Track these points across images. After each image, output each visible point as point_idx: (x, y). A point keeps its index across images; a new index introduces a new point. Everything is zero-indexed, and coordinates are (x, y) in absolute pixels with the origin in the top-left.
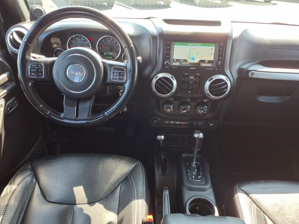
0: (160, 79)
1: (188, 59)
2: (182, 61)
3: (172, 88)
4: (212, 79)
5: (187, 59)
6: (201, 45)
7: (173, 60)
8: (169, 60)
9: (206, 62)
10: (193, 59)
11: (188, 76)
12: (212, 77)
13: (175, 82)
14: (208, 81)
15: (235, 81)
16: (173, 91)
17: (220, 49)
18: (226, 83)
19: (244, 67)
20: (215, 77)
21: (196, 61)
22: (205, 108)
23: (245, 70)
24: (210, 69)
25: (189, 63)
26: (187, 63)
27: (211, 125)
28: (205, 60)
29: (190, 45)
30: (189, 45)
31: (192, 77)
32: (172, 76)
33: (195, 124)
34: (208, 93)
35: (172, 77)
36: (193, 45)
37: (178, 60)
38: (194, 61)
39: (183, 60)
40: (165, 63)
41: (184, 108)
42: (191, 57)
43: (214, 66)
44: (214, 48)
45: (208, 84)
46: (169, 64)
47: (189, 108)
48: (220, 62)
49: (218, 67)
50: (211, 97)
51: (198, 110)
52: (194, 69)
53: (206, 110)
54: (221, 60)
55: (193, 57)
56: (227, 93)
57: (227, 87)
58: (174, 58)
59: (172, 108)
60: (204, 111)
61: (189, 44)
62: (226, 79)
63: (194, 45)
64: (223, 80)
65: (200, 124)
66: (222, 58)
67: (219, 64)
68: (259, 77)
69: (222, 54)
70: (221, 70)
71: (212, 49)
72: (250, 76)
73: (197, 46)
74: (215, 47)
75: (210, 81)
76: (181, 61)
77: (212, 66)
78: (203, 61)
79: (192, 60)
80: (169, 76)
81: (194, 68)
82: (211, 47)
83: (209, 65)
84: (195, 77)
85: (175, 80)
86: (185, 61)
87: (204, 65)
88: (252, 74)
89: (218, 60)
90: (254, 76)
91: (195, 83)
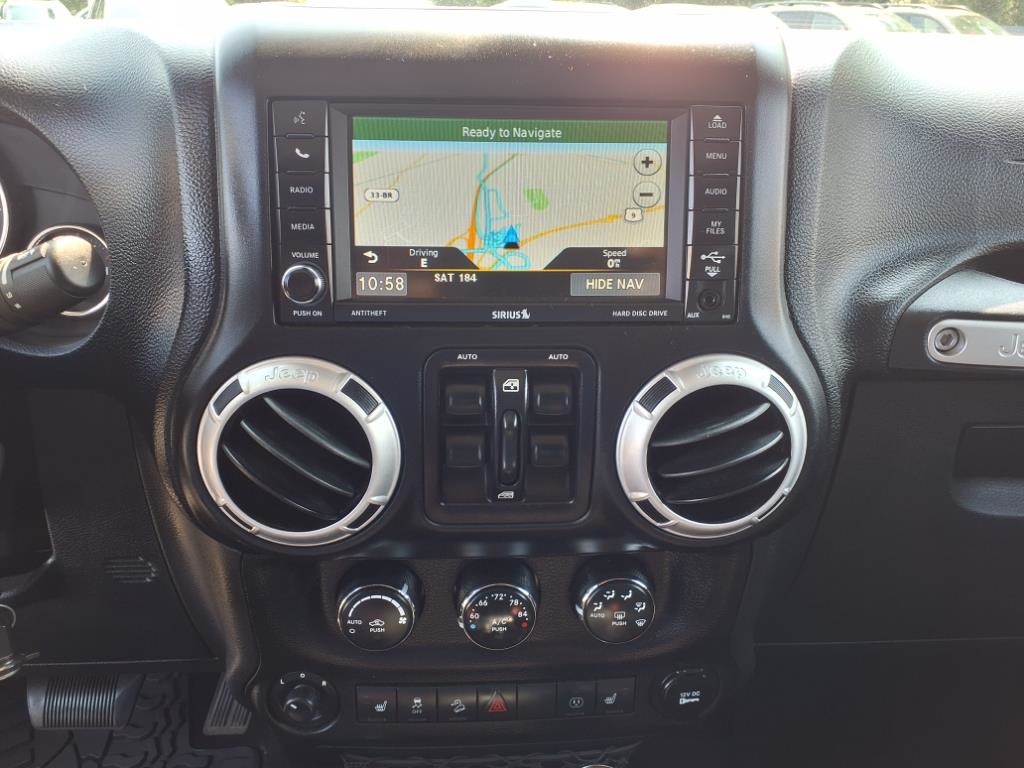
0: (255, 408)
1: (471, 244)
2: (424, 262)
3: (360, 478)
4: (666, 387)
5: (462, 246)
6: (558, 133)
7: (357, 253)
8: (315, 255)
9: (611, 264)
10: (512, 245)
11: (481, 377)
12: (663, 375)
13: (381, 429)
14: (635, 405)
15: (836, 395)
16: (376, 494)
17: (710, 156)
18: (775, 420)
19: (889, 289)
20: (685, 374)
21: (535, 258)
22: (638, 596)
23: (897, 312)
24: (641, 313)
25: (480, 275)
26: (468, 278)
27: (683, 701)
28: (601, 250)
29: (480, 133)
30: (468, 139)
31: (512, 384)
32: (352, 376)
33: (576, 702)
34: (642, 495)
35: (351, 389)
36: (497, 139)
37: (394, 258)
38: (514, 263)
39: (435, 254)
40: (285, 279)
41: (490, 600)
42: (495, 227)
43: (673, 294)
44: (658, 151)
45: (637, 428)
46: (319, 282)
47: (526, 603)
48: (715, 256)
49: (705, 292)
50: (674, 527)
51: (589, 608)
52: (521, 322)
53: (641, 607)
54: (722, 242)
55: (512, 231)
56: (785, 488)
57: (784, 449)
58: (358, 242)
59: (402, 612)
60: (632, 616)
61: (465, 131)
62: (773, 384)
63: (504, 132)
64: (751, 397)
65: (609, 701)
66: (728, 225)
67: (712, 273)
68: (1001, 358)
69: (723, 192)
70: (726, 322)
71: (647, 162)
72: (934, 353)
73: (535, 140)
74: (669, 143)
75: (649, 403)
76: (419, 258)
77: (657, 292)
78: (589, 259)
79: (502, 251)
80: (327, 379)
81: (526, 315)
82: (637, 146)
83: (635, 285)
84: (537, 377)
85: (382, 407)
86: (451, 258)
87: (595, 285)
88: (946, 340)
89: (703, 243)
90: (963, 355)
91: (536, 422)
